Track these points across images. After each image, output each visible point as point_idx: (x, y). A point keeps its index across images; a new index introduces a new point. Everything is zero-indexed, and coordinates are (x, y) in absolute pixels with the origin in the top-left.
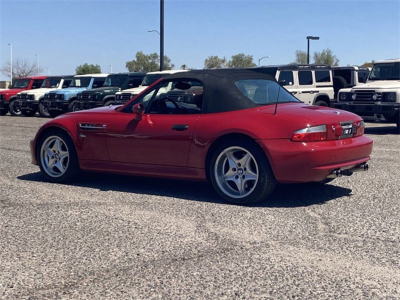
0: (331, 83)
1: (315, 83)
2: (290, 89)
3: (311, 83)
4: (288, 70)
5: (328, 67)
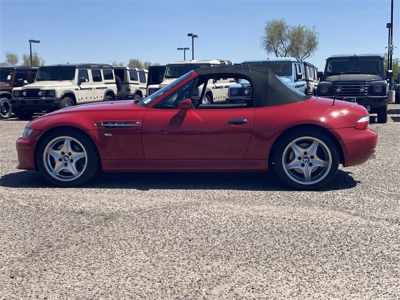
4: (84, 68)
5: (111, 67)
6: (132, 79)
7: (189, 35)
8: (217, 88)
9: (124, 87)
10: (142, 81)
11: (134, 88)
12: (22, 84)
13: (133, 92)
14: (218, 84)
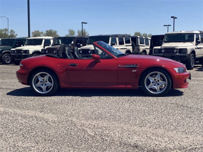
0: (131, 44)
1: (125, 44)
2: (115, 47)
3: (123, 44)
4: (114, 37)
5: (129, 36)
6: (141, 43)
7: (172, 17)
8: (198, 48)
9: (136, 48)
10: (147, 44)
11: (142, 48)
12: (80, 47)
13: (141, 51)
14: (198, 46)
